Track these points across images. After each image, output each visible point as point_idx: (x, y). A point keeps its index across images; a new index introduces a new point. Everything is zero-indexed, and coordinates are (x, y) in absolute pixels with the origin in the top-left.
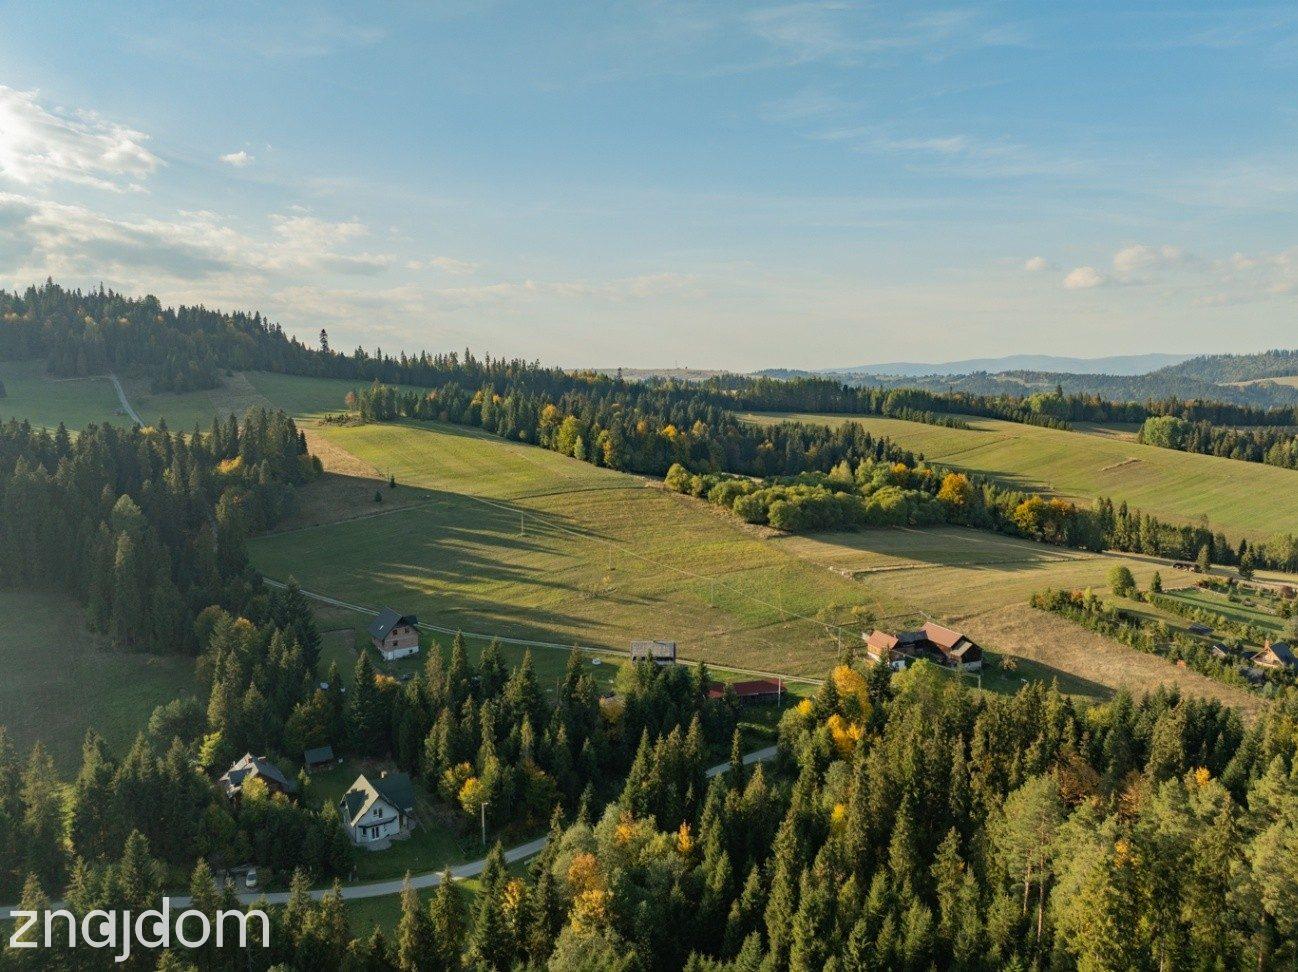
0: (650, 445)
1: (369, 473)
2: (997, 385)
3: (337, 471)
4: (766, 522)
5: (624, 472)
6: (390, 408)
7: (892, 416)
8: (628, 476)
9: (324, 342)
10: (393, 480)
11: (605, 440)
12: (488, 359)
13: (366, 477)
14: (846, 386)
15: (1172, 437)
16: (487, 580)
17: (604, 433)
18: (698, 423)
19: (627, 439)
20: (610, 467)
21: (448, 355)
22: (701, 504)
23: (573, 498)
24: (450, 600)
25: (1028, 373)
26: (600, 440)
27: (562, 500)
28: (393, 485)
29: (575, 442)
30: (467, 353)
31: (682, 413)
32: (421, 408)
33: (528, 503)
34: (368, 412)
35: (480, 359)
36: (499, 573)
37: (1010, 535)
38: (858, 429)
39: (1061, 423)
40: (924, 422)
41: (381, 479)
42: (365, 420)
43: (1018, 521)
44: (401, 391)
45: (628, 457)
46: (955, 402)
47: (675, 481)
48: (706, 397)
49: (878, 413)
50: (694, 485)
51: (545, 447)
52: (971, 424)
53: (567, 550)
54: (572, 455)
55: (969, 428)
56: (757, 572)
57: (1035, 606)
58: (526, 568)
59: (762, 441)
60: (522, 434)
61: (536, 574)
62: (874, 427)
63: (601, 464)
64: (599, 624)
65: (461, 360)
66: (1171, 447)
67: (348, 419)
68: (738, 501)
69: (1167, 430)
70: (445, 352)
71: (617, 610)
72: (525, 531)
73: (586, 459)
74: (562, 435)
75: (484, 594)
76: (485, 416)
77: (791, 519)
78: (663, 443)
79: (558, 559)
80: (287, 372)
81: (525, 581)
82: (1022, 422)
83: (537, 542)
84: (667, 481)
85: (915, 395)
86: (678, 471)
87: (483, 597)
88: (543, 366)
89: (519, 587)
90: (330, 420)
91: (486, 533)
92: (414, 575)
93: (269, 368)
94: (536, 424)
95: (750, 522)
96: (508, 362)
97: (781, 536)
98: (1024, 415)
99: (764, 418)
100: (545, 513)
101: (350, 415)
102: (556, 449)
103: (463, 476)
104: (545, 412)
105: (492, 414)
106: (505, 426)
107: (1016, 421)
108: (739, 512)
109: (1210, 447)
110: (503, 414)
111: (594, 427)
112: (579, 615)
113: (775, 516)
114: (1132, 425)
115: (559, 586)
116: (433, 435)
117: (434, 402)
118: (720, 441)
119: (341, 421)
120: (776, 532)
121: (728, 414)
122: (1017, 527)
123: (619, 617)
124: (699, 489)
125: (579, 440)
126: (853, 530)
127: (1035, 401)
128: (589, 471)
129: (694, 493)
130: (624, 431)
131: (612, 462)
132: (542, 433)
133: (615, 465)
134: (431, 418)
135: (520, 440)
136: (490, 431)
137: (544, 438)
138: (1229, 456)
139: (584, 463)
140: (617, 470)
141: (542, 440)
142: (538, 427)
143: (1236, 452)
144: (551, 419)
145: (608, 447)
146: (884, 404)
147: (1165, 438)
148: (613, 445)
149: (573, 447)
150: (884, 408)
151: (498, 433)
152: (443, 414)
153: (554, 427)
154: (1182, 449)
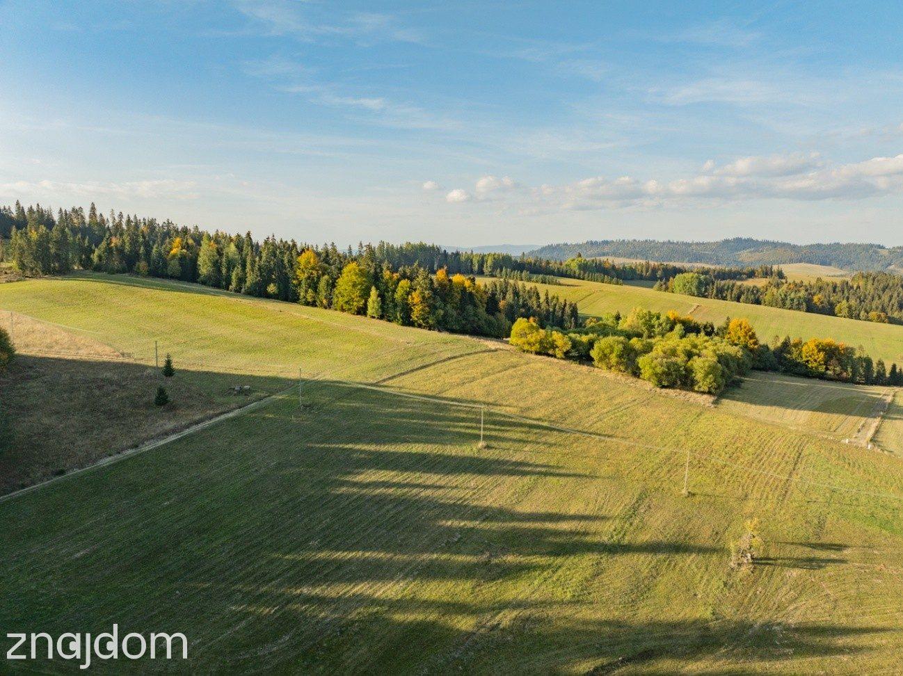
6: (62, 257)
10: (169, 362)
15: (698, 288)
20: (420, 326)
26: (401, 292)
28: (169, 371)
29: (368, 296)
39: (614, 279)
43: (807, 361)
50: (559, 343)
51: (307, 304)
54: (362, 311)
60: (272, 288)
63: (408, 322)
66: (698, 296)
69: (695, 283)
73: (381, 317)
76: (204, 269)
77: (719, 379)
86: (528, 327)
91: (417, 448)
97: (716, 403)
104: (302, 259)
105: (216, 265)
109: (724, 295)
114: (650, 283)
122: (807, 367)
124: (567, 350)
125: (373, 293)
129: (559, 353)
131: (423, 320)
132: (300, 284)
133: (427, 323)
134: (123, 271)
135: (268, 296)
136: (217, 285)
137: (306, 291)
138: (738, 301)
139: (383, 323)
140: (430, 329)
141: (302, 294)
142: (294, 279)
143: (743, 297)
144: (313, 268)
145: (417, 300)
146: (485, 266)
147: (694, 289)
148: (424, 297)
149: (366, 301)
150: (485, 269)
151: (230, 287)
152: (142, 265)
153: (319, 278)
154: (705, 297)
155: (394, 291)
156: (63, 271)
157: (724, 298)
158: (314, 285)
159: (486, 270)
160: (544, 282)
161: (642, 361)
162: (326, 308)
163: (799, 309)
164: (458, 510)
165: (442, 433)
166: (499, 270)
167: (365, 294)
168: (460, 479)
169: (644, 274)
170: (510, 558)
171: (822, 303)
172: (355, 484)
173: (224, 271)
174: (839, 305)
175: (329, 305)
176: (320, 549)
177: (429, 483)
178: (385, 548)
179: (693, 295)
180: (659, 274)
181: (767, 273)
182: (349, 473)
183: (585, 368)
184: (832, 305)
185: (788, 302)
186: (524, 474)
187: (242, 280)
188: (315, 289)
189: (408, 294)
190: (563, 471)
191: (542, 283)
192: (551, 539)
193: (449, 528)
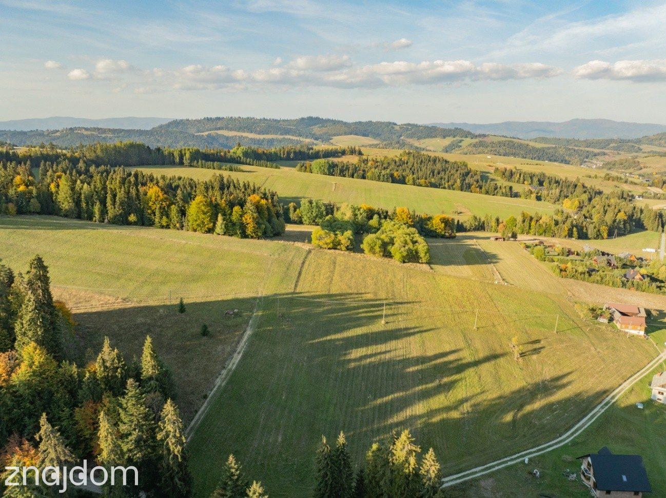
4: (418, 260)
7: (191, 166)
15: (329, 169)
20: (252, 237)
25: (99, 129)
40: (214, 169)
49: (181, 164)
50: (343, 242)
51: (162, 227)
54: (210, 231)
55: (243, 171)
60: (133, 218)
63: (244, 236)
66: (329, 175)
73: (225, 234)
76: (65, 204)
105: (77, 202)
109: (344, 173)
125: (219, 218)
129: (344, 248)
131: (255, 233)
132: (154, 213)
133: (257, 235)
135: (129, 224)
136: (79, 217)
137: (161, 218)
138: (353, 177)
139: (226, 237)
140: (259, 239)
141: (157, 220)
142: (148, 209)
143: (355, 175)
144: (162, 200)
145: (249, 221)
146: (184, 158)
147: (326, 170)
148: (253, 218)
149: (215, 224)
150: (184, 161)
151: (94, 218)
153: (169, 206)
154: (333, 175)
155: (231, 214)
157: (344, 176)
158: (165, 213)
159: (186, 161)
160: (231, 170)
161: (392, 249)
162: (178, 229)
163: (388, 181)
164: (407, 362)
165: (359, 319)
166: (196, 162)
167: (214, 219)
168: (392, 344)
169: (282, 156)
170: (445, 380)
171: (399, 176)
172: (355, 360)
173: (84, 205)
174: (407, 178)
175: (182, 227)
176: (375, 398)
177: (383, 350)
178: (398, 390)
179: (326, 174)
180: (292, 155)
181: (353, 152)
182: (345, 354)
183: (359, 255)
184: (404, 178)
185: (381, 177)
186: (414, 334)
187: (104, 212)
188: (168, 217)
189: (241, 216)
190: (425, 329)
191: (230, 170)
192: (451, 366)
193: (413, 372)
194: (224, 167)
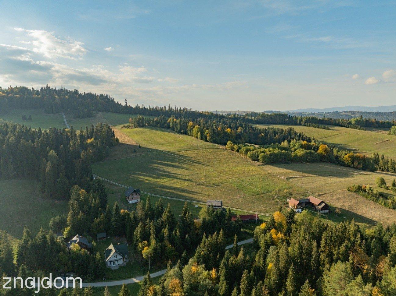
0: (222, 135)
1: (134, 143)
2: (341, 115)
3: (124, 143)
4: (258, 160)
5: (213, 143)
6: (143, 123)
7: (304, 125)
8: (214, 144)
9: (126, 103)
10: (140, 145)
11: (207, 133)
12: (175, 108)
13: (132, 144)
14: (289, 116)
16: (165, 178)
17: (207, 131)
18: (240, 127)
19: (215, 133)
21: (164, 106)
22: (237, 154)
23: (195, 152)
24: (153, 184)
25: (352, 112)
26: (206, 133)
27: (192, 152)
28: (140, 147)
29: (198, 134)
30: (169, 106)
31: (235, 124)
32: (152, 123)
33: (181, 153)
34: (136, 124)
35: (173, 108)
36: (169, 176)
37: (342, 165)
38: (293, 130)
39: (362, 128)
40: (315, 127)
41: (137, 145)
42: (135, 127)
43: (345, 161)
44: (146, 118)
45: (215, 138)
46: (326, 121)
47: (229, 146)
48: (244, 119)
49: (300, 124)
50: (235, 148)
52: (331, 128)
53: (192, 169)
54: (197, 138)
55: (330, 129)
56: (253, 177)
57: (349, 191)
58: (177, 174)
59: (261, 133)
60: (182, 131)
61: (180, 176)
62: (298, 129)
63: (206, 141)
64: (199, 193)
65: (167, 108)
67: (130, 126)
68: (249, 153)
70: (163, 106)
71: (206, 189)
72: (179, 162)
74: (194, 131)
75: (164, 182)
76: (171, 125)
77: (266, 159)
78: (226, 134)
79: (188, 171)
80: (115, 112)
81: (177, 178)
82: (348, 127)
83: (183, 166)
84: (226, 146)
85: (313, 119)
86: (230, 143)
87: (163, 184)
88: (193, 110)
89: (175, 180)
90: (124, 127)
91: (167, 163)
92: (143, 176)
93: (109, 111)
94: (187, 128)
95: (253, 160)
96: (182, 109)
97: (263, 165)
98: (349, 125)
99: (262, 126)
100: (186, 156)
101: (131, 125)
102: (192, 136)
103: (162, 144)
104: (189, 124)
105: (173, 125)
106: (177, 129)
107: (346, 127)
108: (249, 157)
110: (177, 125)
111: (204, 129)
112: (193, 190)
113: (261, 158)
115: (188, 180)
116: (155, 131)
117: (156, 121)
118: (247, 133)
119: (128, 127)
120: (261, 164)
121: (250, 125)
122: (344, 163)
123: (205, 191)
124: (237, 149)
125: (199, 133)
126: (288, 163)
127: (353, 121)
128: (203, 143)
130: (214, 130)
131: (209, 140)
132: (188, 130)
134: (155, 126)
135: (182, 133)
136: (173, 130)
139: (201, 140)
140: (211, 143)
141: (188, 133)
145: (208, 135)
146: (302, 122)
148: (211, 135)
151: (175, 131)
152: (159, 125)
156: (143, 126)
158: (190, 131)
160: (324, 128)
166: (307, 123)
172: (151, 166)
176: (138, 172)
177: (162, 167)
178: (146, 173)
182: (152, 164)
186: (179, 168)
190: (187, 169)
193: (158, 172)
194: (320, 127)
